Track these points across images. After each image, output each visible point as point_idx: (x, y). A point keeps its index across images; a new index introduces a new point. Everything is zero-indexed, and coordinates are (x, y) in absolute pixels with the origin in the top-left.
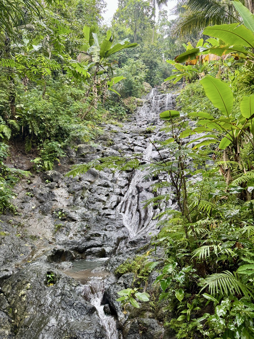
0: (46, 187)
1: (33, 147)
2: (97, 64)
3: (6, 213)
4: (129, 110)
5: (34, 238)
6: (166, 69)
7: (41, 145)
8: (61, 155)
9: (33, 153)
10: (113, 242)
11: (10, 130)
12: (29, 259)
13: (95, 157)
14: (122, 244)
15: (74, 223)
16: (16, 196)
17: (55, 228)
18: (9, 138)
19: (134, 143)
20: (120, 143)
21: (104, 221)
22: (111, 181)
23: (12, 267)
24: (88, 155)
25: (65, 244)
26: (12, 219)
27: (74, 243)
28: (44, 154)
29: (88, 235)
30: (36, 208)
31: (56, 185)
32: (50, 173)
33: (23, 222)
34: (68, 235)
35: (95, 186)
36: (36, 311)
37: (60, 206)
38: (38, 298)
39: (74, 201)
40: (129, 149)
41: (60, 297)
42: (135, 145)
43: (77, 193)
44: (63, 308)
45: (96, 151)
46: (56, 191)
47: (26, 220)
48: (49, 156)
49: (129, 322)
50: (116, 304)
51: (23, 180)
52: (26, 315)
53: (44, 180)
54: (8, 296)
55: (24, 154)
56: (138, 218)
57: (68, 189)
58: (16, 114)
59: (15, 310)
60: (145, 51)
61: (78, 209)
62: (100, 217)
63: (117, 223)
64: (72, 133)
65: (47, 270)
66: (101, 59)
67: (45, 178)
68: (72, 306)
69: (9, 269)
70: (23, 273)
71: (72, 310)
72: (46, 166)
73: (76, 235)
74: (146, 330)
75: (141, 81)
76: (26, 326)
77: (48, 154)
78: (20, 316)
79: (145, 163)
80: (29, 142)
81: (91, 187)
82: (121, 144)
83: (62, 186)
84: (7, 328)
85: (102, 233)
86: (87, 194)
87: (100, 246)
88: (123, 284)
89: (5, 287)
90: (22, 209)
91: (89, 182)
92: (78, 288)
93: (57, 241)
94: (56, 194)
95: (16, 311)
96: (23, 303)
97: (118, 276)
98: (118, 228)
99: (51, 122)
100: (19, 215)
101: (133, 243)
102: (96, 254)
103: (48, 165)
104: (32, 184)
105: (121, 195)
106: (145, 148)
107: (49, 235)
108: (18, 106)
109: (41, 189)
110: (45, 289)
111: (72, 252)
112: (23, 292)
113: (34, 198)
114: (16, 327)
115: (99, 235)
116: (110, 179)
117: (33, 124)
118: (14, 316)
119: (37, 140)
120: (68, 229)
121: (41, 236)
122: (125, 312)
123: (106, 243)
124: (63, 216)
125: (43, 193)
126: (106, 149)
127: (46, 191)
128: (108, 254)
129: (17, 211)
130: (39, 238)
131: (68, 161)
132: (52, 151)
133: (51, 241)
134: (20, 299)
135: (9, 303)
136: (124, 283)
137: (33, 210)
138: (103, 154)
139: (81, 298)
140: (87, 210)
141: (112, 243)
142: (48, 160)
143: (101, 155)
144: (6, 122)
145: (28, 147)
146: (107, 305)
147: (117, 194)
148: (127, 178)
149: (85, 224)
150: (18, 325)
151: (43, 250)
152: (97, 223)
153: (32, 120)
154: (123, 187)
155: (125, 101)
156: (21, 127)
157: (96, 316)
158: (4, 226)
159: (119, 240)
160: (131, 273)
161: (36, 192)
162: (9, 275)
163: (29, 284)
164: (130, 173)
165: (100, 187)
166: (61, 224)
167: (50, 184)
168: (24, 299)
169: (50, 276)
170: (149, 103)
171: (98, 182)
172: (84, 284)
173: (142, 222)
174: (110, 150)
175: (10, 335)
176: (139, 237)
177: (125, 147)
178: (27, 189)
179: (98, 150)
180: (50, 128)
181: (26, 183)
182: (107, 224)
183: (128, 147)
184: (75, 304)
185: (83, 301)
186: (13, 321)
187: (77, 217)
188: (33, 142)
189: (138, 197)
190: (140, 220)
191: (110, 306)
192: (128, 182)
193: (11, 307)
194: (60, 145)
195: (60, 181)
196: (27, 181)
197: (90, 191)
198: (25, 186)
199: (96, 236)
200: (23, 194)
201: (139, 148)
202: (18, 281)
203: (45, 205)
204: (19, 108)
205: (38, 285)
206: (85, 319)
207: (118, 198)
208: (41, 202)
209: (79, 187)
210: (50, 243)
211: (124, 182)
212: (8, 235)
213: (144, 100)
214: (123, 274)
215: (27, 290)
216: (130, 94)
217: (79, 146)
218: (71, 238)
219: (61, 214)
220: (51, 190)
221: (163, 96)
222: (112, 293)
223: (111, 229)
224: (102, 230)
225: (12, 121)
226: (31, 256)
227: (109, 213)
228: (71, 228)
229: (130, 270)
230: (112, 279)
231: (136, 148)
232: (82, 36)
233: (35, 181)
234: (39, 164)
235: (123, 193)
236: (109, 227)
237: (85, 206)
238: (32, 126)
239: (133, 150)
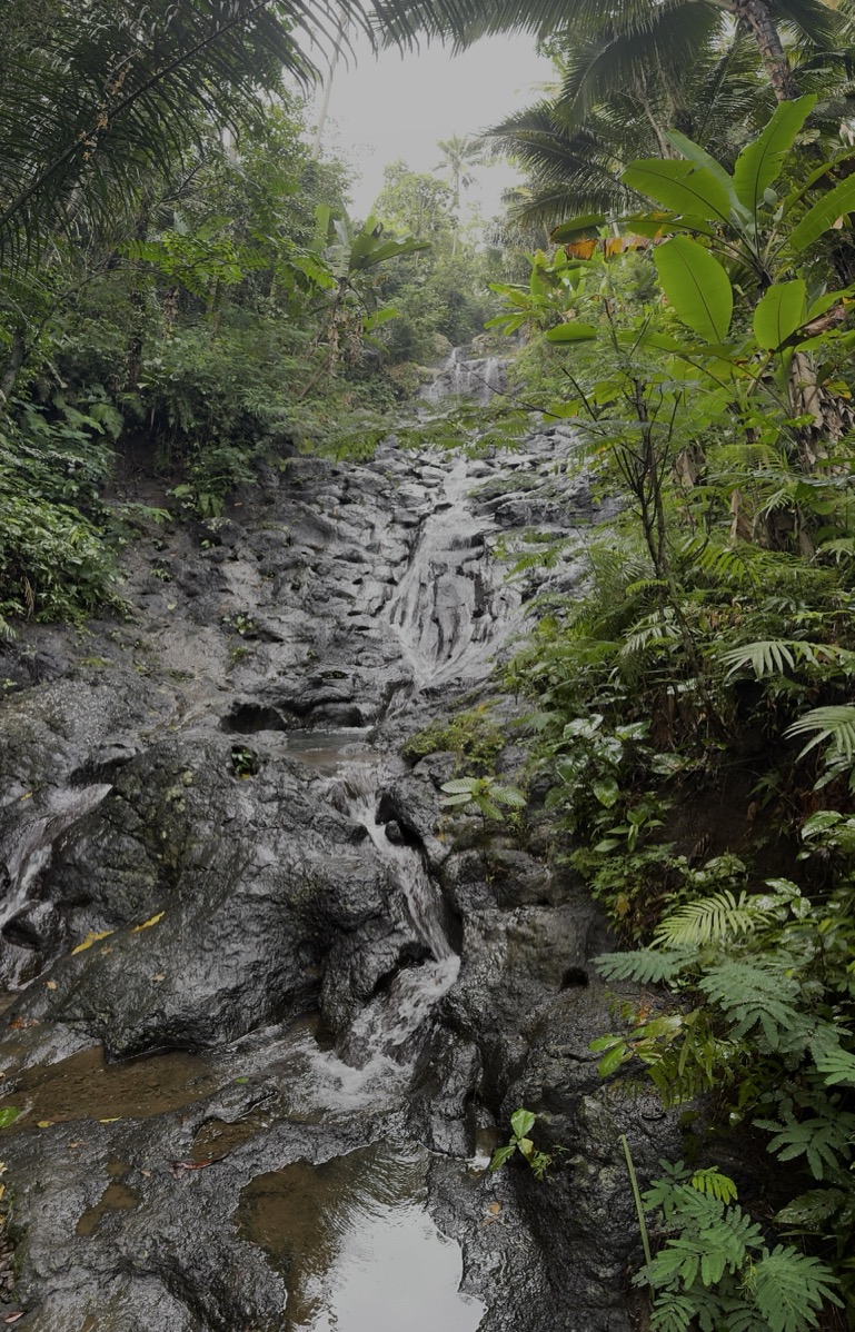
0: (202, 558)
1: (174, 460)
2: (343, 281)
3: (101, 615)
4: (401, 391)
5: (180, 676)
6: (481, 311)
7: (195, 455)
8: (245, 479)
9: (172, 474)
10: (378, 692)
11: (120, 418)
12: (173, 723)
13: (328, 488)
14: (399, 698)
15: (277, 645)
16: (126, 577)
17: (230, 657)
18: (116, 436)
19: (423, 458)
20: (387, 457)
21: (353, 642)
22: (369, 548)
23: (132, 739)
24: (309, 484)
25: (260, 691)
26: (117, 632)
27: (282, 690)
28: (199, 476)
29: (316, 674)
30: (178, 608)
31: (230, 553)
32: (214, 524)
33: (148, 638)
34: (264, 674)
35: (326, 560)
36: (219, 833)
37: (239, 605)
38: (218, 804)
39: (274, 594)
40: (411, 473)
41: (276, 804)
42: (423, 464)
43: (283, 574)
44: (285, 827)
45: (329, 475)
46: (229, 569)
47: (153, 635)
48: (212, 483)
49: (454, 858)
50: (415, 819)
51: (146, 540)
52: (193, 842)
53: (197, 543)
54: (135, 800)
55: (150, 476)
56: (437, 638)
57: (258, 565)
58: (141, 381)
59: (161, 832)
60: (436, 273)
61: (285, 613)
62: (344, 634)
63: (387, 650)
64: (274, 428)
65: (232, 744)
66: (350, 271)
67: (199, 535)
68: (308, 823)
69: (126, 743)
70: (169, 749)
71: (311, 832)
72: (205, 507)
73: (285, 673)
74: (505, 875)
75: (429, 329)
76: (197, 867)
77: (211, 477)
78: (178, 845)
79: (448, 506)
80: (165, 448)
81: (317, 561)
82: (392, 460)
83: (244, 557)
84: (147, 872)
85: (351, 671)
86: (307, 576)
87: (348, 700)
88: (427, 778)
89: (124, 782)
90: (143, 608)
91: (313, 548)
92: (315, 784)
93: (239, 687)
94: (229, 575)
95: (164, 835)
96: (179, 816)
97: (412, 759)
98: (387, 660)
99: (225, 402)
100: (135, 622)
101: (430, 693)
102: (338, 718)
103: (210, 504)
104: (167, 551)
105: (392, 581)
106: (449, 471)
107: (218, 673)
108: (146, 363)
109: (191, 563)
110: (232, 785)
111: (279, 711)
112: (175, 791)
113: (172, 583)
114: (169, 868)
115: (344, 676)
116: (365, 544)
117: (180, 405)
118: (162, 846)
119: (186, 443)
120: (265, 662)
121: (196, 672)
122: (441, 838)
123: (361, 694)
124: (248, 629)
125: (195, 571)
126: (354, 471)
127: (203, 568)
128: (368, 719)
129: (130, 612)
130: (192, 676)
131: (261, 496)
132: (222, 471)
133: (223, 684)
134: (171, 807)
135: (141, 816)
136: (431, 776)
137: (172, 613)
138: (347, 481)
139: (327, 806)
140: (308, 616)
141: (376, 696)
142: (209, 491)
143: (342, 485)
144: (114, 398)
145: (162, 461)
146: (392, 823)
147: (382, 580)
148: (406, 542)
149: (306, 648)
150: (175, 866)
151: (207, 702)
152: (337, 647)
153: (180, 395)
154: (395, 564)
155: (394, 372)
156: (149, 411)
157: (370, 846)
158: (98, 647)
159: (393, 687)
160: (448, 753)
161: (178, 570)
162: (127, 756)
163: (190, 774)
164: (412, 530)
165: (341, 562)
166: (246, 646)
167: (214, 550)
168: (181, 807)
169: (240, 757)
170: (448, 377)
171: (335, 548)
172: (329, 775)
173: (446, 647)
174: (363, 473)
175: (159, 887)
176: (443, 679)
177: (400, 467)
178: (154, 561)
179: (335, 473)
180: (221, 416)
181: (152, 548)
182: (361, 651)
183: (407, 468)
184: (316, 820)
185: (334, 813)
186: (159, 856)
187: (284, 633)
188: (174, 449)
189: (435, 587)
190: (441, 642)
191: (400, 823)
192: (407, 551)
193: (148, 826)
194: (242, 457)
195: (239, 545)
196: (155, 543)
197: (314, 569)
198: (150, 554)
199: (335, 677)
200: (145, 573)
201: (435, 471)
202: (156, 766)
203: (202, 601)
204: (149, 367)
205: (211, 776)
206: (344, 852)
207: (385, 589)
208: (192, 595)
209: (287, 560)
210: (221, 689)
211: (399, 551)
212: (113, 666)
213: (435, 371)
214: (424, 755)
215: (186, 786)
216: (405, 357)
217: (289, 460)
218: (273, 680)
219: (245, 624)
220: (215, 566)
221: (480, 364)
222: (405, 795)
223: (370, 662)
224: (349, 664)
225: (128, 396)
226: (177, 717)
227: (364, 625)
228: (272, 657)
229: (443, 746)
230: (397, 764)
231: (425, 470)
232: (312, 223)
233: (174, 544)
234: (186, 501)
235: (396, 579)
236: (367, 658)
237: (303, 607)
238: (176, 409)
239: (419, 476)
